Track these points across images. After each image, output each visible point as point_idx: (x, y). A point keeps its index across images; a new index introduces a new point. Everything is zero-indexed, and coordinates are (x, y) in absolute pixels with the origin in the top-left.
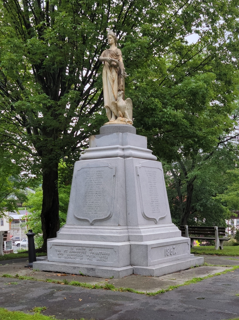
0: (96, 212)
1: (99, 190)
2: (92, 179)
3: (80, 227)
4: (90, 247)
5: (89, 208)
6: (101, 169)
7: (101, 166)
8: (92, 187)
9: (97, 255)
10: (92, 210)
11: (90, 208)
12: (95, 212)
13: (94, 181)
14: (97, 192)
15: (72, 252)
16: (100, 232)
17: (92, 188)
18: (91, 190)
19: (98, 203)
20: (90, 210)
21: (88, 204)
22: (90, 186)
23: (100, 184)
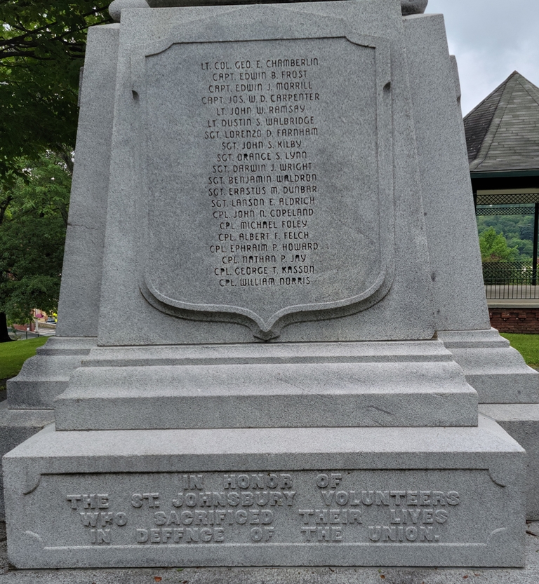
0: (291, 275)
1: (296, 160)
2: (248, 104)
3: (192, 353)
4: (322, 471)
5: (248, 254)
6: (298, 51)
7: (297, 35)
8: (249, 145)
9: (374, 512)
10: (269, 264)
11: (255, 253)
12: (285, 276)
13: (260, 110)
14: (291, 173)
15: (191, 507)
16: (340, 378)
17: (253, 150)
18: (248, 162)
19: (305, 230)
20: (252, 264)
21: (236, 235)
22: (240, 140)
23: (302, 126)
